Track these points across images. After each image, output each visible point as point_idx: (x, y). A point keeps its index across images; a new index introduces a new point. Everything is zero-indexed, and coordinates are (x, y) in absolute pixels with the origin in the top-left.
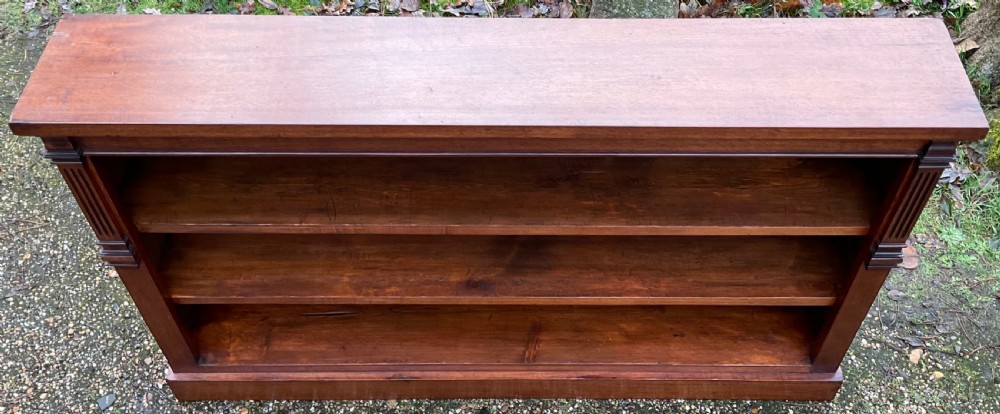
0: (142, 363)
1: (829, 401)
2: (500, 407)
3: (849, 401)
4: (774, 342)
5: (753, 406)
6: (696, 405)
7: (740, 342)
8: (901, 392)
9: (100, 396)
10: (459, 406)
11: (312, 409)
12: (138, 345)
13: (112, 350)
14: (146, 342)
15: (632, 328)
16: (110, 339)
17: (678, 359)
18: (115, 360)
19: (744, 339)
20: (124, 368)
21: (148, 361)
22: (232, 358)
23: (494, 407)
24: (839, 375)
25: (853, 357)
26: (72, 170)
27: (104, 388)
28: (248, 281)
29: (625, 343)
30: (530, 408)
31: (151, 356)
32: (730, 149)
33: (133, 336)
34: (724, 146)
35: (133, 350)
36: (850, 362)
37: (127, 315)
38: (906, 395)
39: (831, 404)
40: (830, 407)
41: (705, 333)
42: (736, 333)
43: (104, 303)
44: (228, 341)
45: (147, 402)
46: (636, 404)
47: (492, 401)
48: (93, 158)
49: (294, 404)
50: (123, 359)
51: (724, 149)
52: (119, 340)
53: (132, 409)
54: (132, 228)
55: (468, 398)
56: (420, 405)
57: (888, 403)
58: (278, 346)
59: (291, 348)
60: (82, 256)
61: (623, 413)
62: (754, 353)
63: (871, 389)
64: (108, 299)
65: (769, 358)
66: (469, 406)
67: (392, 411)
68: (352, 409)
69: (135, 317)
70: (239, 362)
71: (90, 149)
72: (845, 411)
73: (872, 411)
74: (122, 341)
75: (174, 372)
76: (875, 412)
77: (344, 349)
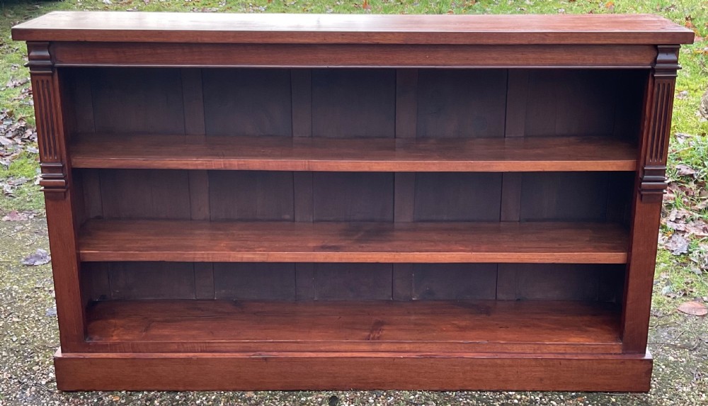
0: (31, 369)
1: (647, 392)
2: (347, 396)
3: (665, 393)
4: (586, 331)
5: (576, 397)
6: (526, 395)
7: (557, 331)
11: (177, 398)
12: (29, 360)
13: (6, 362)
14: (36, 358)
17: (504, 339)
18: (7, 368)
19: (560, 330)
20: (14, 373)
21: (35, 368)
22: (115, 338)
23: (343, 396)
24: (648, 355)
25: (664, 367)
26: (43, 81)
29: (457, 331)
30: (375, 396)
31: (39, 366)
33: (26, 354)
35: (23, 362)
36: (661, 370)
37: (23, 342)
39: (649, 395)
40: (648, 397)
41: (527, 327)
42: (553, 326)
44: (113, 329)
45: (30, 392)
46: (471, 395)
47: (340, 392)
48: (60, 69)
49: (161, 395)
50: (14, 368)
52: (13, 357)
53: (15, 397)
54: (69, 161)
55: (318, 390)
56: (276, 395)
57: (700, 393)
61: (461, 399)
62: (571, 337)
63: (683, 385)
64: (8, 333)
65: (584, 339)
66: (320, 395)
67: (250, 399)
68: (213, 398)
69: (29, 344)
70: (121, 340)
71: (61, 62)
72: (662, 399)
73: (687, 398)
74: (15, 358)
75: (62, 352)
76: (690, 399)
77: (213, 333)
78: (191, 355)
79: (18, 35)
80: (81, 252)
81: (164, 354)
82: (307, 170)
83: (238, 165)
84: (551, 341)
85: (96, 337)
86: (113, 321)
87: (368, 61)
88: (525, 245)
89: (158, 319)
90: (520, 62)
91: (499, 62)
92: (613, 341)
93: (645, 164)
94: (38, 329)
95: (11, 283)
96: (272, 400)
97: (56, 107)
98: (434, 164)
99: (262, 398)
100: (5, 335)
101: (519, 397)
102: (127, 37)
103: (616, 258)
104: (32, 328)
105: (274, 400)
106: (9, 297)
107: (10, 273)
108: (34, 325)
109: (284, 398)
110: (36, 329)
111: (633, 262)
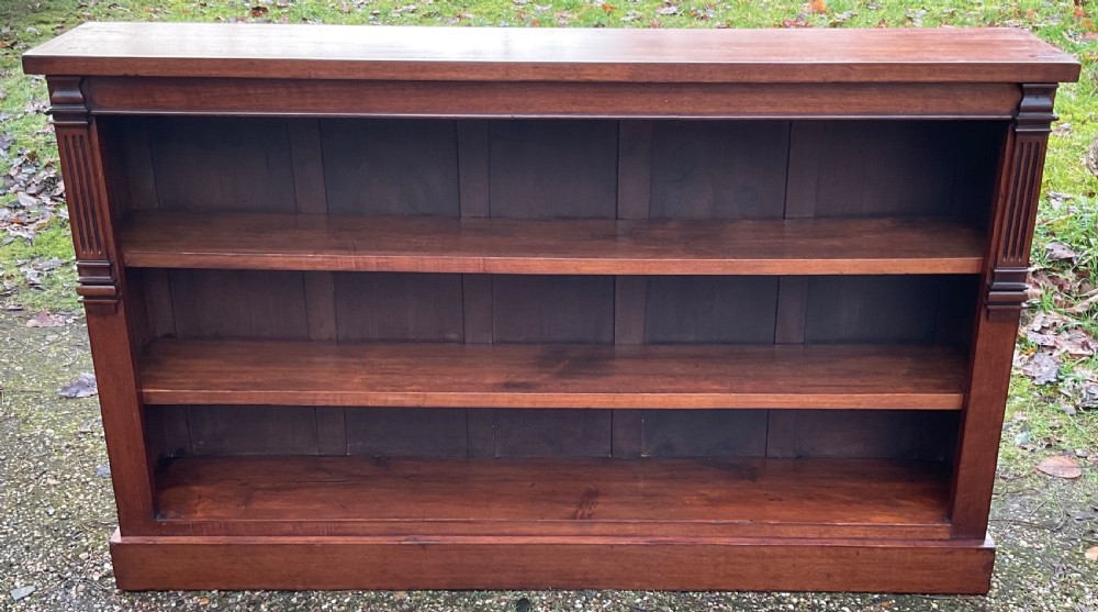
0: (76, 558)
1: (985, 595)
2: (544, 598)
3: (1011, 596)
4: (898, 506)
5: (882, 601)
6: (806, 598)
7: (855, 505)
8: (1081, 588)
9: (16, 588)
10: (489, 597)
11: (294, 600)
12: (73, 543)
13: (39, 546)
14: (84, 540)
16: (38, 537)
17: (775, 518)
18: (41, 555)
19: (860, 503)
20: (53, 562)
21: (83, 556)
22: (199, 515)
23: (537, 598)
24: (989, 542)
25: (1011, 556)
26: (74, 137)
27: (22, 581)
30: (584, 598)
31: (89, 553)
33: (68, 535)
35: (65, 547)
36: (1007, 560)
37: (64, 516)
38: (1087, 590)
39: (988, 598)
40: (987, 601)
41: (810, 498)
42: (851, 498)
45: (77, 593)
46: (725, 597)
47: (534, 593)
48: (99, 117)
49: (271, 596)
50: (52, 555)
52: (49, 538)
53: (55, 600)
54: (120, 256)
55: (502, 590)
56: (439, 596)
57: (1064, 597)
58: (255, 505)
60: (15, 467)
61: (710, 604)
62: (875, 514)
63: (1040, 584)
64: (41, 503)
65: (895, 518)
66: (503, 597)
67: (401, 602)
68: (347, 600)
69: (74, 519)
70: (209, 517)
71: (100, 108)
72: (1007, 605)
73: (1043, 604)
74: (53, 540)
75: (122, 535)
76: (1047, 605)
77: (344, 507)
78: (313, 539)
79: (32, 65)
80: (144, 391)
81: (273, 538)
82: (482, 271)
83: (377, 263)
84: (846, 521)
85: (172, 513)
86: (196, 488)
87: (574, 108)
88: (810, 382)
89: (263, 486)
90: (810, 110)
91: (777, 109)
92: (938, 521)
93: (995, 265)
94: (85, 496)
95: (43, 424)
96: (433, 603)
97: (96, 175)
99: (419, 601)
100: (37, 506)
101: (795, 600)
102: (200, 70)
103: (947, 401)
104: (78, 494)
105: (436, 605)
106: (41, 448)
107: (41, 410)
108: (79, 490)
109: (450, 602)
110: (82, 497)
111: (971, 409)
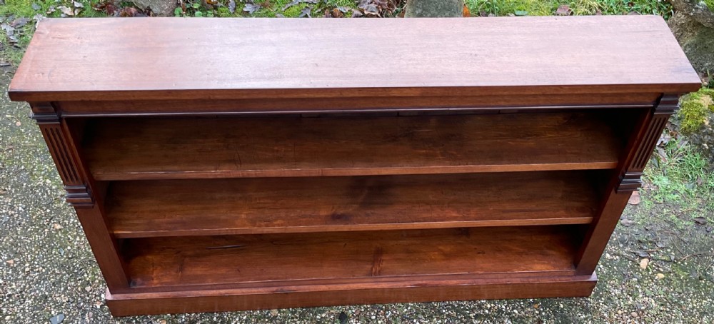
0: (84, 291)
1: (587, 297)
2: (354, 311)
3: (601, 296)
4: (547, 255)
5: (534, 303)
6: (494, 303)
7: (524, 256)
8: (637, 289)
9: (52, 316)
10: (324, 311)
11: (215, 319)
12: (80, 277)
13: (60, 282)
14: (86, 275)
15: (447, 249)
16: (58, 274)
17: (482, 269)
18: (62, 289)
20: (70, 295)
21: (88, 289)
22: (155, 281)
23: (350, 311)
25: (601, 266)
26: (51, 129)
27: (55, 310)
28: (171, 220)
29: (444, 260)
30: (376, 311)
31: (91, 286)
32: (526, 104)
33: (76, 271)
34: (522, 101)
35: (76, 281)
36: (599, 269)
37: (70, 256)
38: (640, 291)
39: (589, 299)
40: (588, 301)
41: (500, 251)
42: (521, 250)
43: (52, 248)
44: (152, 269)
45: (89, 319)
46: (452, 305)
47: (348, 307)
48: (67, 118)
49: (201, 316)
50: (69, 288)
51: (522, 103)
52: (65, 275)
54: (90, 175)
55: (330, 306)
56: (295, 312)
57: (628, 296)
58: (190, 271)
59: (199, 273)
60: (34, 215)
61: (444, 311)
62: (534, 263)
63: (616, 287)
64: (55, 245)
65: (546, 266)
66: (332, 311)
67: (275, 317)
68: (245, 318)
70: (162, 283)
71: (67, 113)
72: (599, 303)
73: (617, 303)
74: (67, 275)
75: (111, 294)
76: (620, 303)
78: (223, 292)
79: (16, 96)
82: (320, 175)
83: (256, 174)
85: (139, 280)
89: (189, 253)
92: (569, 268)
94: (80, 238)
96: (293, 318)
98: (438, 168)
99: (285, 317)
101: (489, 306)
103: (583, 220)
104: (75, 237)
105: (295, 320)
108: (75, 233)
109: (302, 318)
110: (78, 239)
111: (597, 227)
